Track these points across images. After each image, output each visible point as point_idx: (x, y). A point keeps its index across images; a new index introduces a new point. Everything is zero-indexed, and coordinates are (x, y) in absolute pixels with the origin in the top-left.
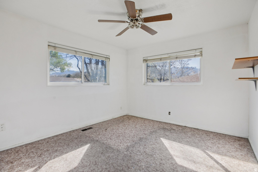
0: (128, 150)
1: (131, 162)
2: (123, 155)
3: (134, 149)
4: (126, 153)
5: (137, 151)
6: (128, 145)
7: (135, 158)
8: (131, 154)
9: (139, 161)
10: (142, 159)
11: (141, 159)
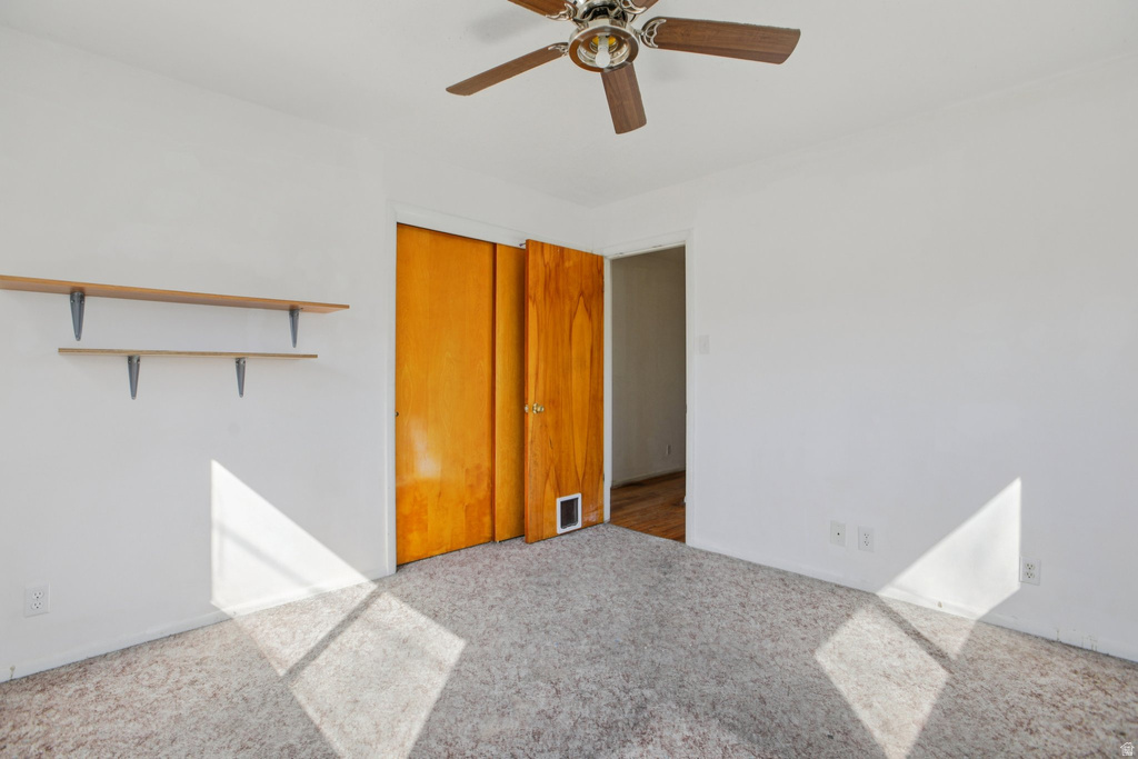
0: (641, 708)
1: (626, 656)
2: (661, 682)
3: (609, 710)
4: (648, 693)
5: (596, 699)
6: (643, 743)
7: (608, 669)
8: (625, 684)
9: (593, 659)
10: (583, 662)
11: (587, 663)
